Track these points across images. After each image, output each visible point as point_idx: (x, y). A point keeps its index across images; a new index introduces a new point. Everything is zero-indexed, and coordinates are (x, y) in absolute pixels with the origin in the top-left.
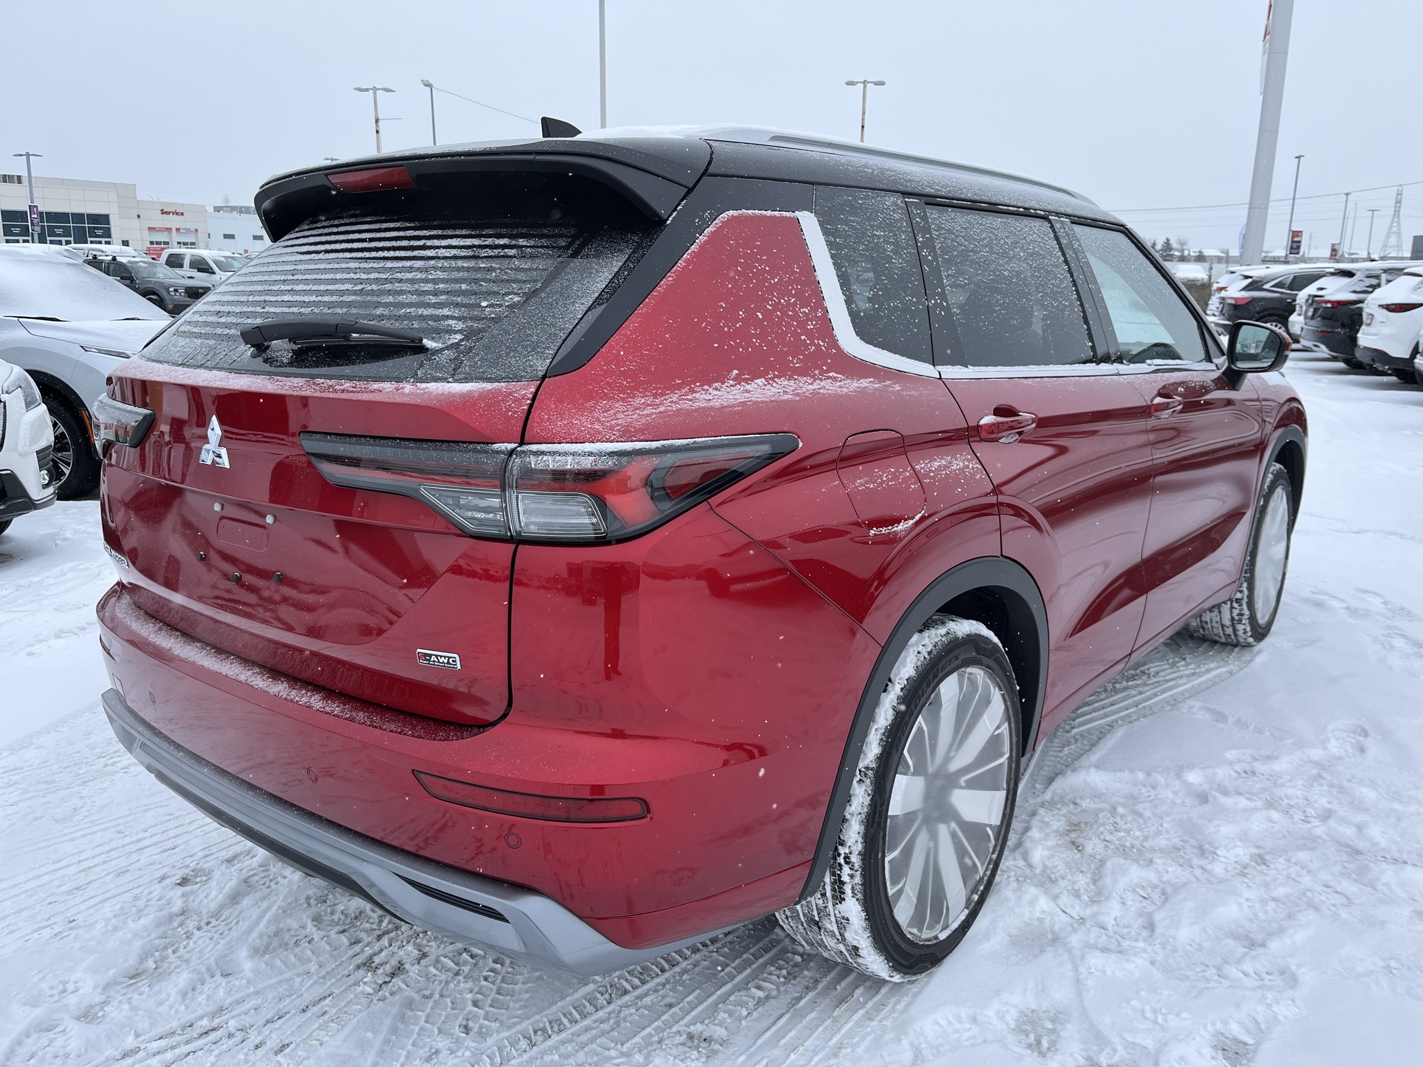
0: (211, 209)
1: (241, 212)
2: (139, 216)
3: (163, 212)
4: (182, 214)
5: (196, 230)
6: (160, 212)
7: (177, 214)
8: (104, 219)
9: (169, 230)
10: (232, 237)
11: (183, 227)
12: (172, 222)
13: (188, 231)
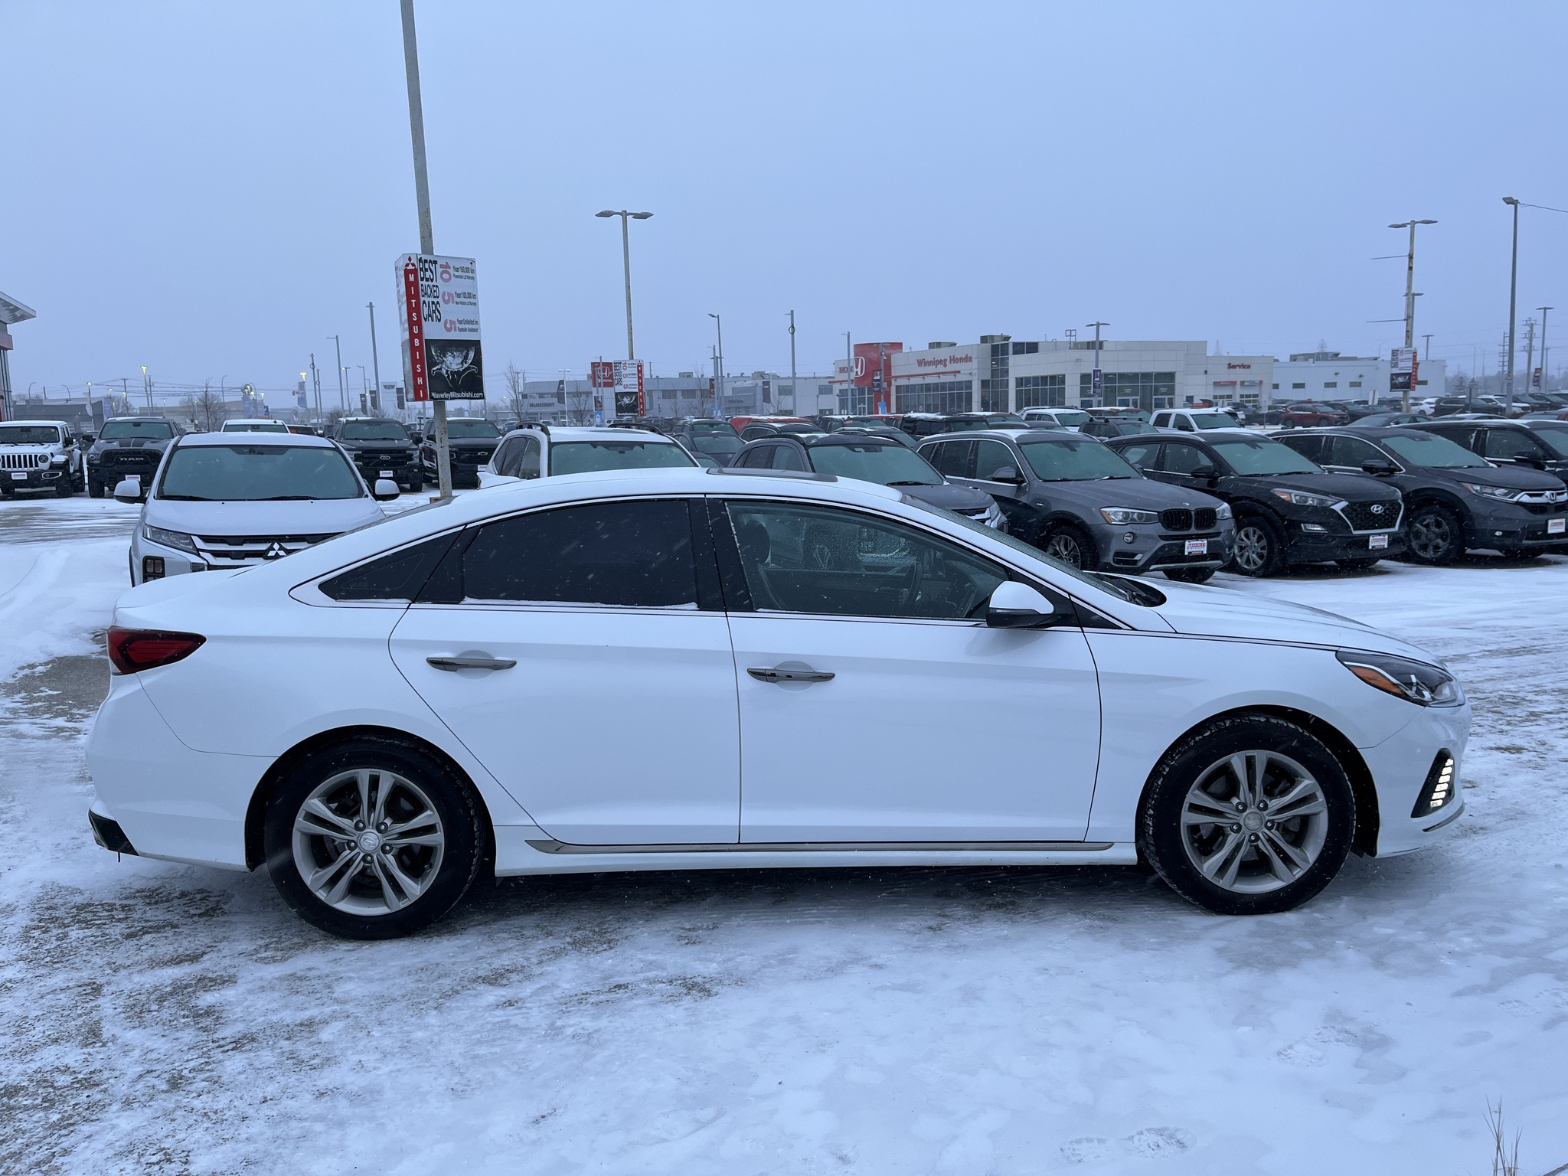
0: (1285, 358)
1: (1318, 359)
2: (1206, 372)
3: (1230, 366)
4: (1249, 367)
5: (1261, 382)
6: (1227, 366)
7: (1243, 366)
8: (1171, 376)
9: (1233, 384)
10: (1301, 386)
11: (1248, 379)
12: (1238, 375)
13: (1252, 384)
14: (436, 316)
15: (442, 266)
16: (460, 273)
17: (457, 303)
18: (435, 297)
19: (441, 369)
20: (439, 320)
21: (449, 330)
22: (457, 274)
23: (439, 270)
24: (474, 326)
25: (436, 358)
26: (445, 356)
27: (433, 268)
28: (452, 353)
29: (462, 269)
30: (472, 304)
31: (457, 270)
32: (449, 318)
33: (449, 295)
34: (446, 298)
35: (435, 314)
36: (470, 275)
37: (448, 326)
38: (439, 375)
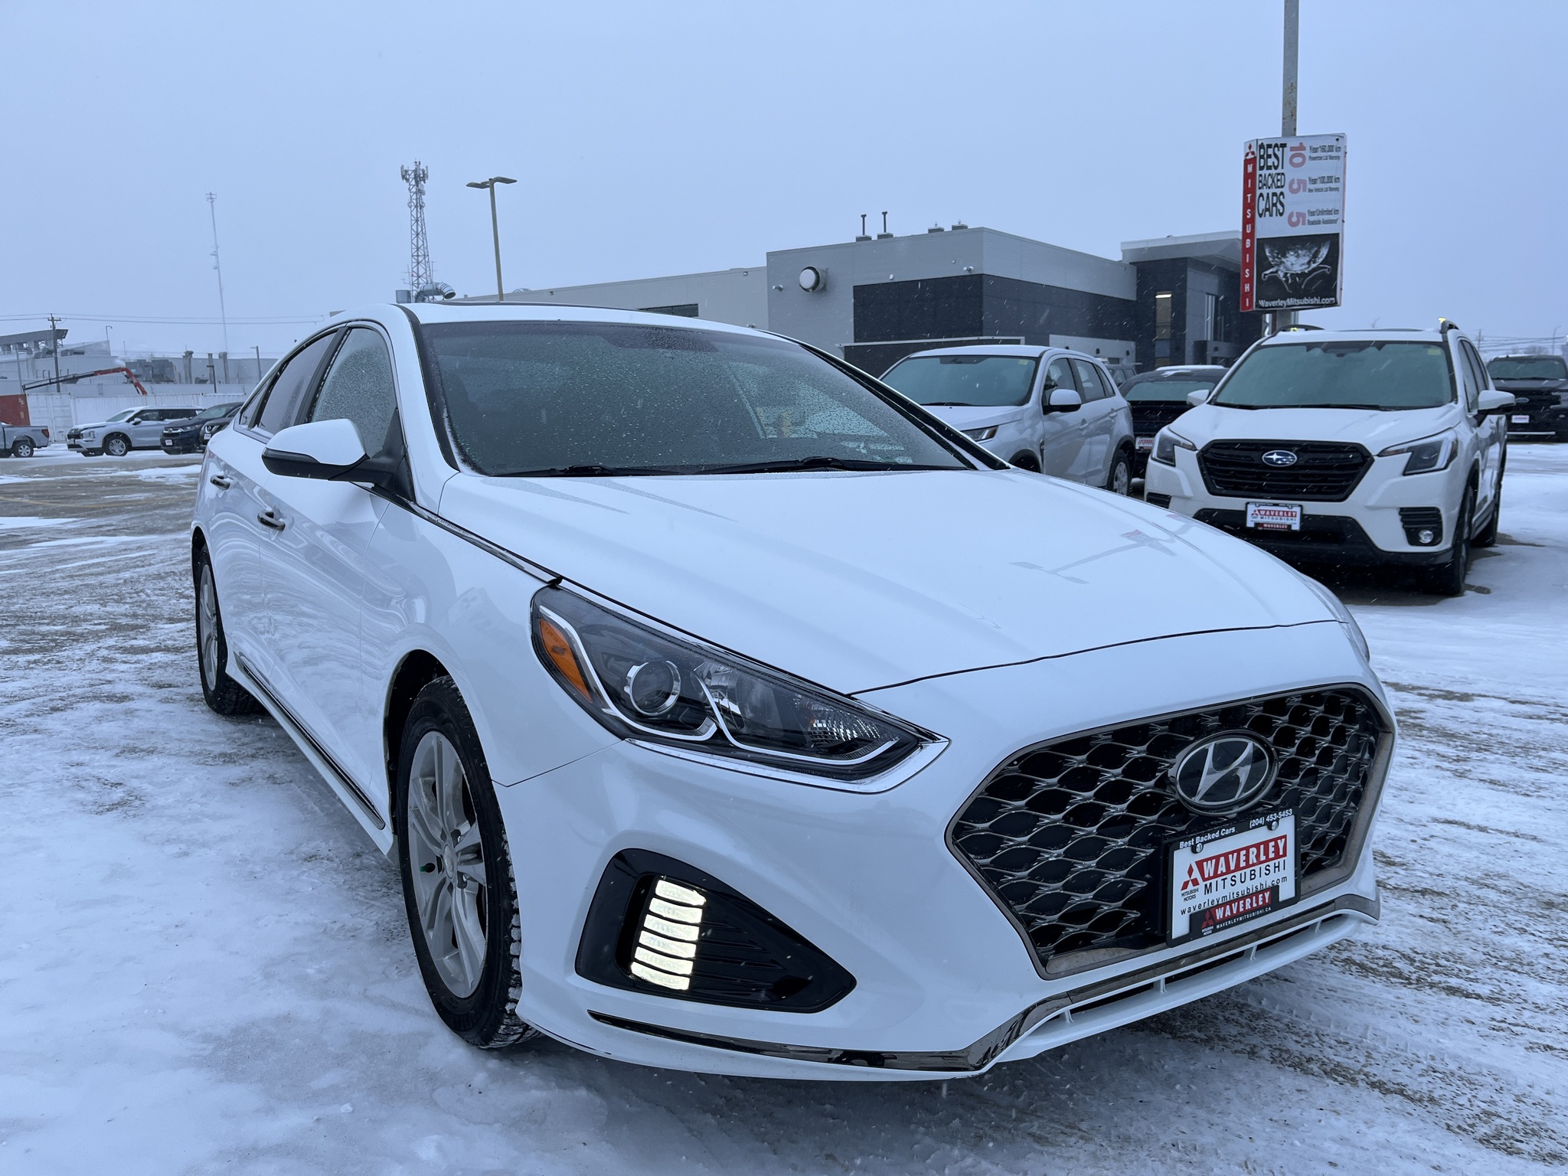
14: (1278, 210)
15: (1292, 149)
16: (1319, 154)
17: (1310, 191)
18: (1278, 187)
19: (1277, 272)
20: (1281, 214)
21: (1293, 224)
22: (1314, 155)
23: (1288, 153)
24: (1332, 217)
25: (1270, 259)
26: (1284, 256)
27: (1279, 154)
28: (1295, 253)
29: (1323, 149)
30: (1331, 189)
31: (1315, 150)
32: (1296, 209)
33: (1300, 182)
34: (1295, 186)
35: (1276, 206)
36: (1334, 154)
37: (1294, 219)
38: (1274, 279)
